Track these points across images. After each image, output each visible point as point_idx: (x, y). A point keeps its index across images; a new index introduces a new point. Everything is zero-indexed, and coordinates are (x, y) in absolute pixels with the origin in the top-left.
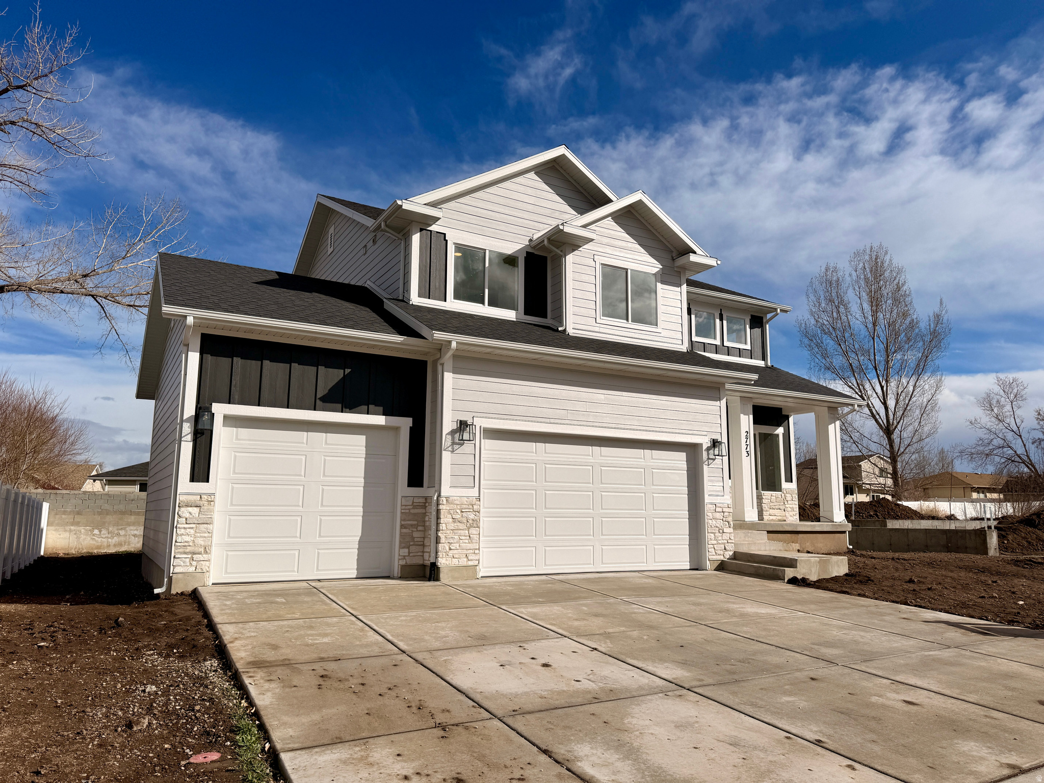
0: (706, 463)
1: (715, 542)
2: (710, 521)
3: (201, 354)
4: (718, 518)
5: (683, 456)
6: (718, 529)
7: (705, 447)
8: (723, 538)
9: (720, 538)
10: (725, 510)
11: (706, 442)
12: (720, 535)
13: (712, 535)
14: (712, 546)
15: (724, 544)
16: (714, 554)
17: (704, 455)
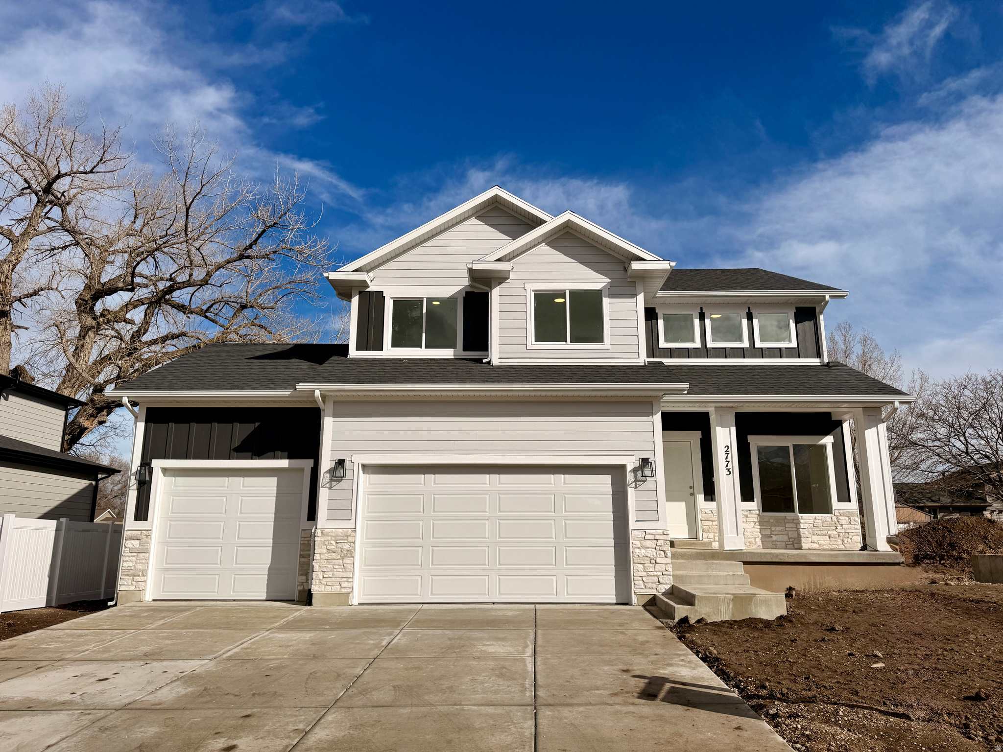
0: (633, 485)
1: (645, 574)
2: (637, 551)
4: (648, 546)
5: (607, 479)
6: (648, 559)
7: (629, 468)
8: (656, 569)
9: (651, 569)
10: (657, 537)
11: (631, 463)
12: (651, 565)
13: (641, 566)
14: (640, 578)
15: (658, 576)
16: (643, 587)
17: (630, 477)
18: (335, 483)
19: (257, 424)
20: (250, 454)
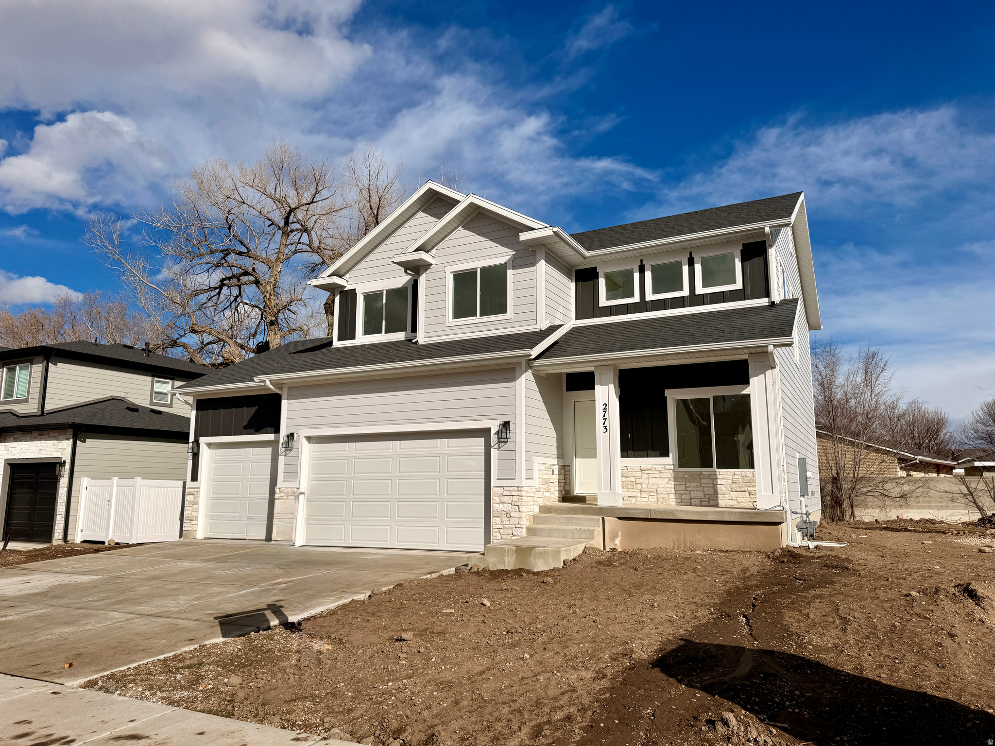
0: (497, 446)
1: (501, 526)
2: (497, 505)
3: (197, 411)
4: (506, 501)
5: (481, 441)
6: (505, 513)
7: (493, 431)
8: (511, 523)
9: (507, 522)
10: (513, 493)
11: (494, 426)
12: (507, 519)
13: (499, 519)
14: (497, 530)
15: (512, 528)
16: (499, 538)
17: (494, 439)
18: (289, 451)
19: (257, 407)
20: (253, 430)
